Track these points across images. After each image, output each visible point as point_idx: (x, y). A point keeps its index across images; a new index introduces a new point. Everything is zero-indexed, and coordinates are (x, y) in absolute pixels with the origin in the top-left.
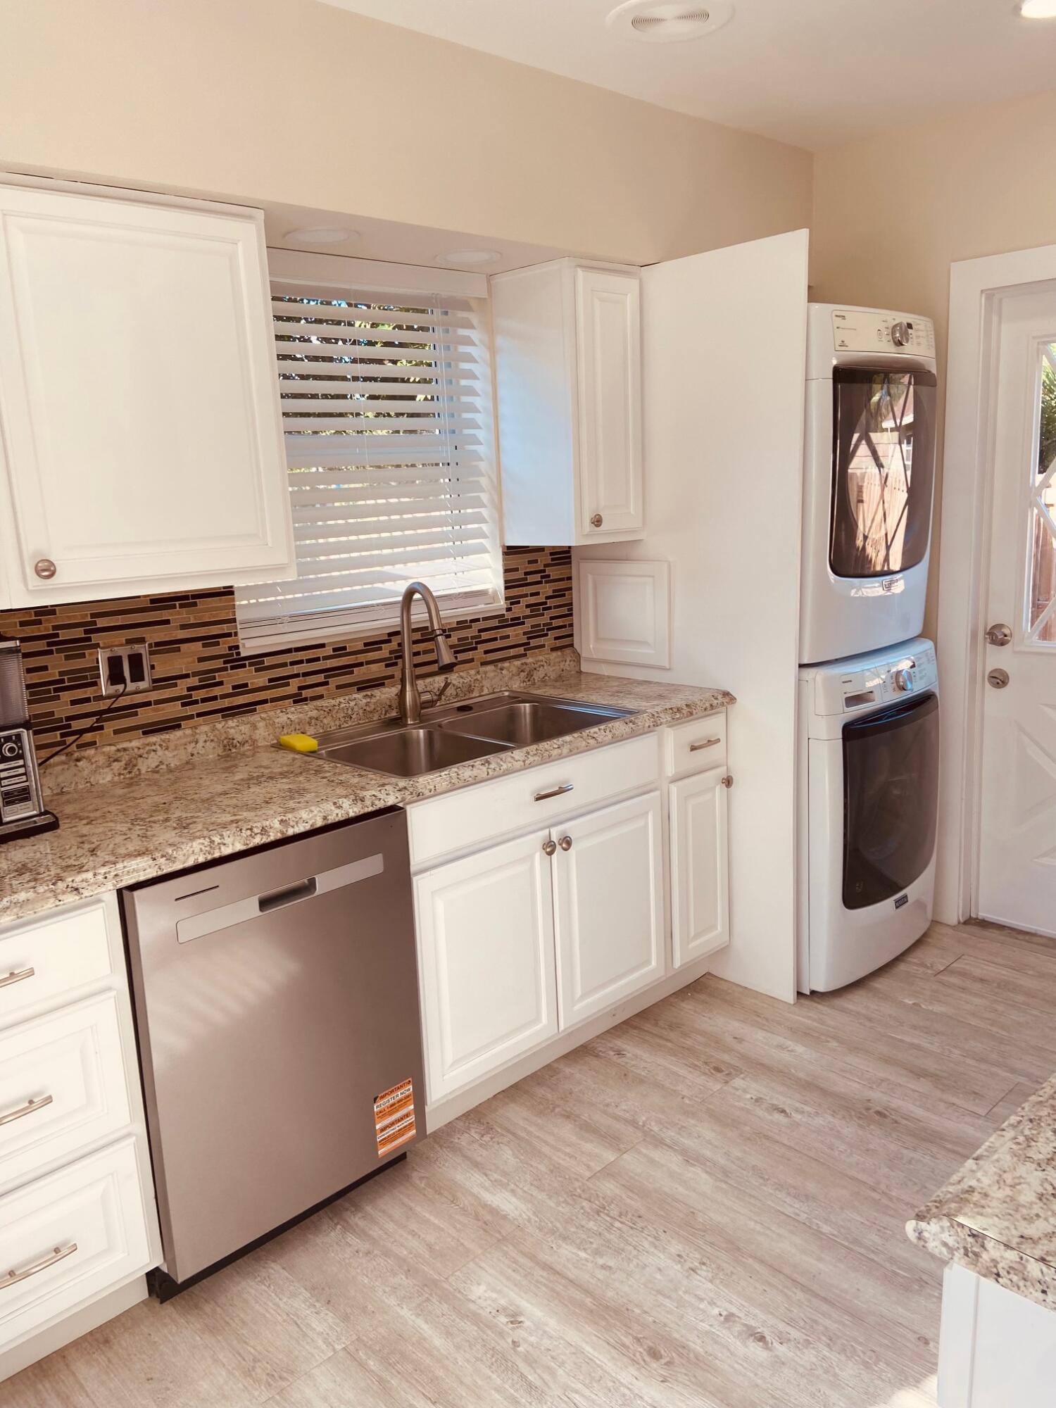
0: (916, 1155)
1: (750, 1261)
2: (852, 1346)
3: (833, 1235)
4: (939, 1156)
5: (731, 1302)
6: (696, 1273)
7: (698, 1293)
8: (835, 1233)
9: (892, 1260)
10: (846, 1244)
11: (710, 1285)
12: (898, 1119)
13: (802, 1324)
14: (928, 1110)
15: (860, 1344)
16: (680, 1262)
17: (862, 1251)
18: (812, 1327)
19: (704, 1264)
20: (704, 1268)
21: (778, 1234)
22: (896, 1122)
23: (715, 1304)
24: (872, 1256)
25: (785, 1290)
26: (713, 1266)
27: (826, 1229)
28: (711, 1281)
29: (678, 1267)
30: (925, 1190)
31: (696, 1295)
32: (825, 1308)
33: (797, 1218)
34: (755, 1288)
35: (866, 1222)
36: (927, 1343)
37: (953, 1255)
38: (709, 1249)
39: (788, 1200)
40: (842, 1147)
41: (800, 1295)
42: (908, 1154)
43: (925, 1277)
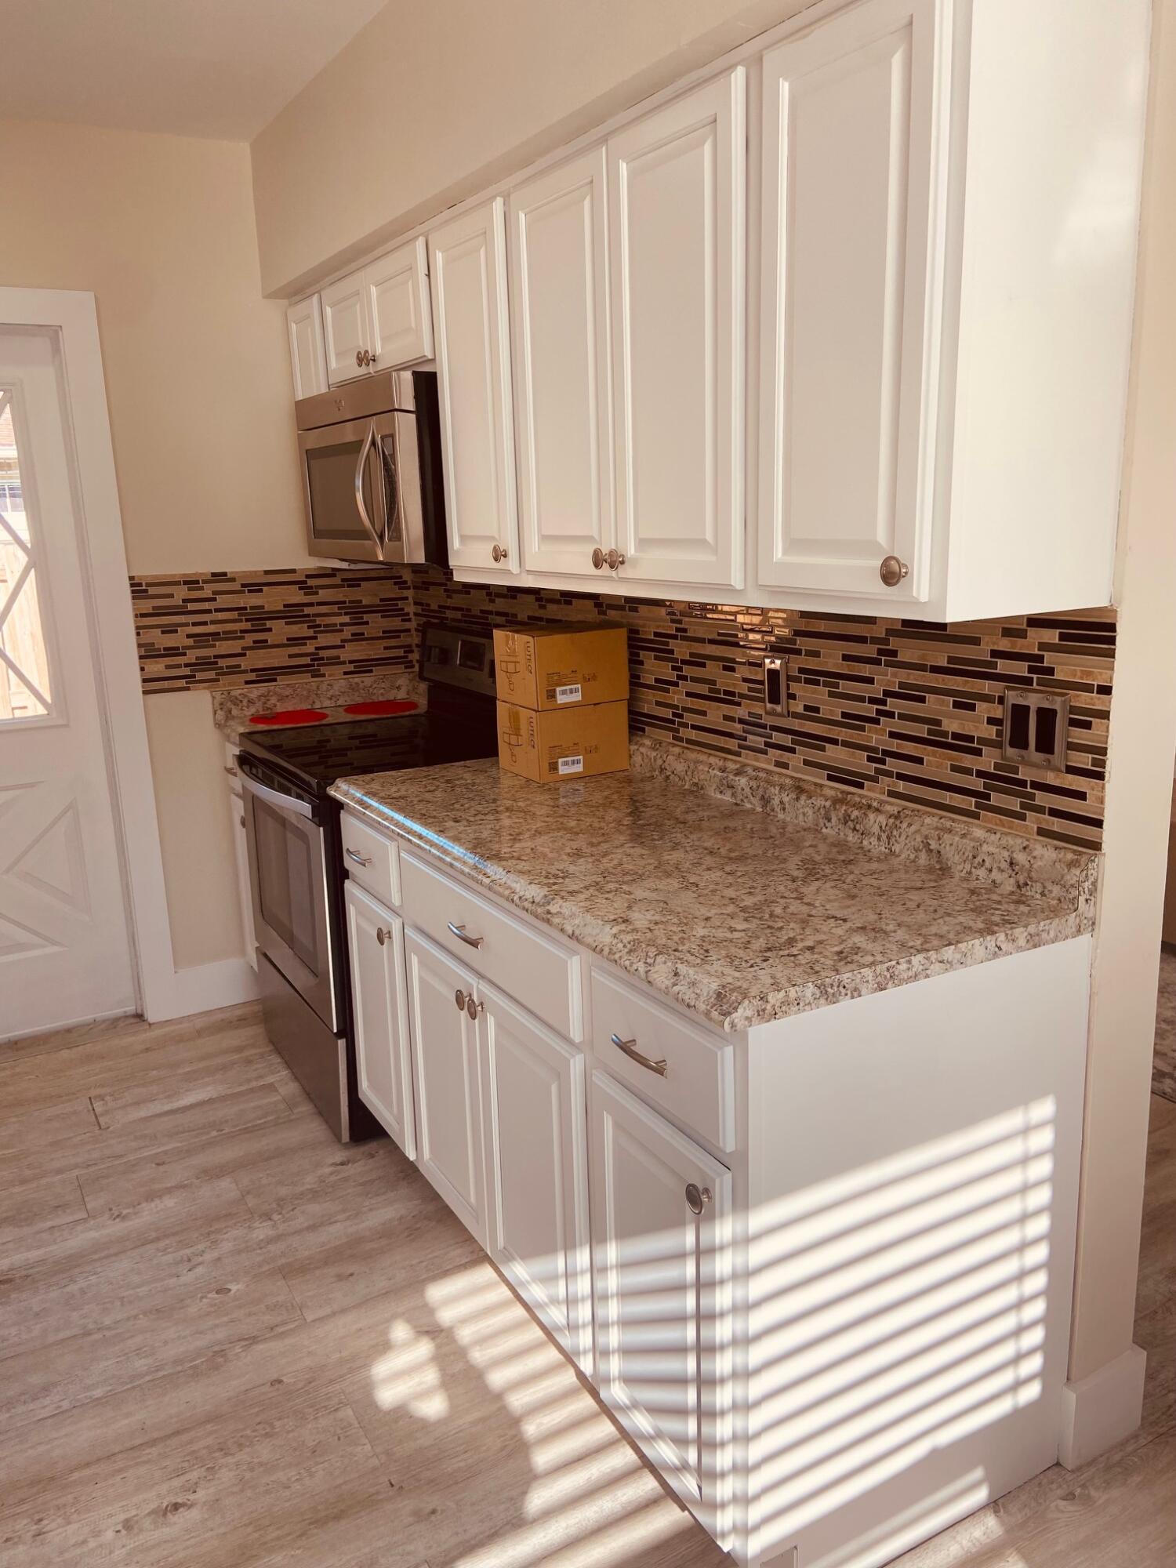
0: (82, 1283)
1: (76, 1475)
2: (242, 1436)
3: (110, 1391)
4: (99, 1270)
5: (111, 1516)
6: (44, 1533)
7: (72, 1542)
8: (110, 1388)
9: (177, 1362)
10: (129, 1386)
11: (74, 1526)
12: (24, 1273)
13: (186, 1464)
14: (38, 1247)
15: (244, 1429)
16: (16, 1543)
17: (148, 1378)
18: (197, 1458)
19: (41, 1520)
20: (45, 1522)
21: (66, 1435)
22: (27, 1276)
23: (100, 1531)
24: (161, 1374)
25: (139, 1460)
26: (52, 1512)
27: (98, 1393)
28: (69, 1523)
29: (21, 1548)
30: (125, 1300)
31: (73, 1546)
32: (185, 1437)
33: (61, 1410)
34: (113, 1485)
35: (119, 1359)
36: (280, 1382)
38: (25, 1507)
39: (31, 1406)
40: (14, 1331)
41: (154, 1451)
42: (73, 1288)
43: (216, 1348)
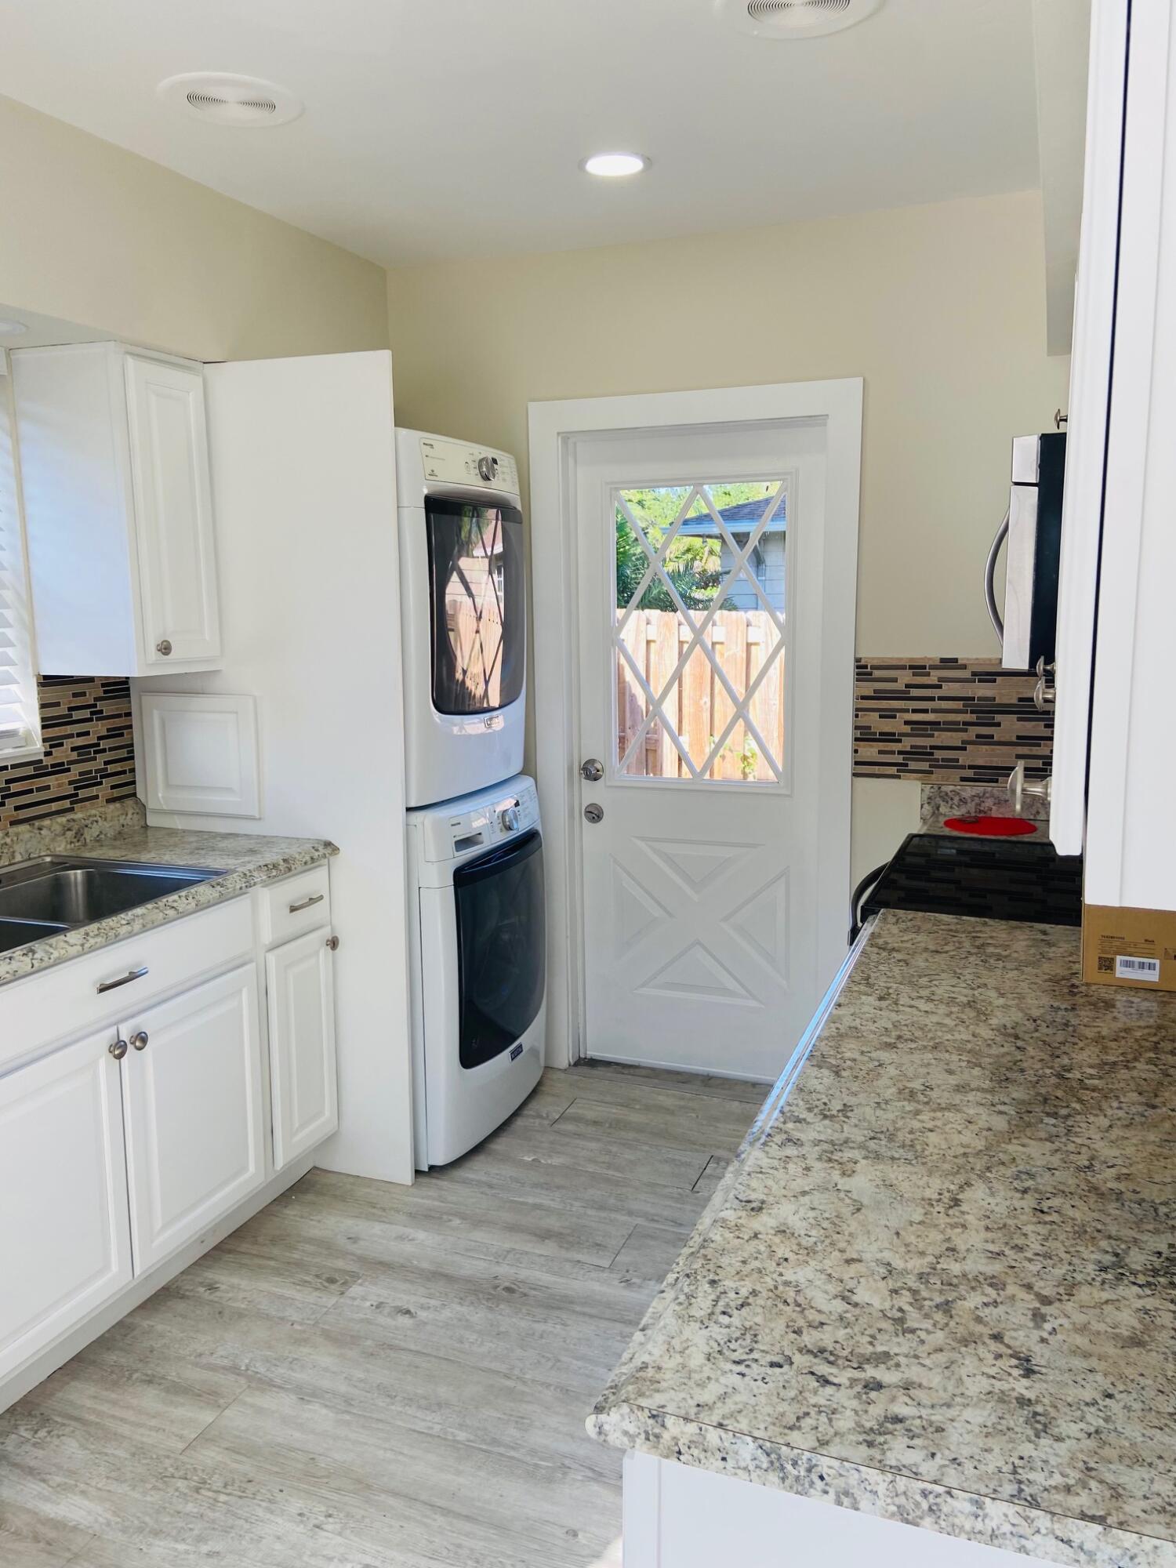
0: (548, 1327)
1: (383, 1497)
2: (500, 1562)
3: (471, 1441)
4: (569, 1322)
5: (364, 1552)
6: (322, 1529)
7: (325, 1553)
8: (472, 1438)
9: (533, 1452)
10: (484, 1447)
11: (339, 1540)
12: (526, 1291)
13: (445, 1553)
14: (554, 1274)
15: (509, 1557)
16: (302, 1522)
17: (502, 1450)
18: (456, 1553)
19: (330, 1516)
20: (331, 1520)
21: (411, 1457)
22: (525, 1295)
23: (346, 1559)
24: (512, 1453)
25: (425, 1520)
26: (341, 1515)
27: (462, 1436)
28: (340, 1534)
29: (301, 1528)
30: (559, 1364)
31: (324, 1556)
32: (468, 1527)
33: (430, 1432)
34: (391, 1526)
35: (502, 1416)
36: (575, 1535)
37: (634, 1442)
38: (335, 1497)
39: (419, 1414)
40: (473, 1337)
41: (441, 1520)
42: (540, 1327)
43: (567, 1462)
